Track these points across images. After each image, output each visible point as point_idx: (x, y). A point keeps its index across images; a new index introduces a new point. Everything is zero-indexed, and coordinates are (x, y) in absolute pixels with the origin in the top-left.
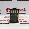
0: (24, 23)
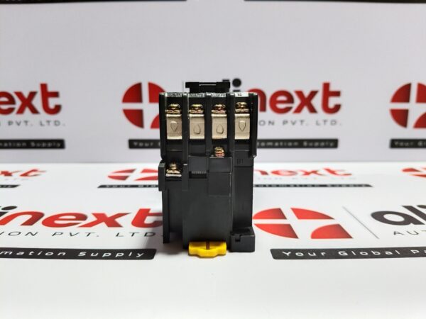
0: (319, 254)
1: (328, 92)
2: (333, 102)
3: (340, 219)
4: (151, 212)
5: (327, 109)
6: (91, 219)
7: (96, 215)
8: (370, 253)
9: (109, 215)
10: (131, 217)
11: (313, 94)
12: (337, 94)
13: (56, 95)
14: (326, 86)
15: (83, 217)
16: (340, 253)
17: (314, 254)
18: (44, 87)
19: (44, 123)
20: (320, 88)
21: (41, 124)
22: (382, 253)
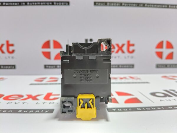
1: (129, 45)
2: (131, 48)
3: (137, 95)
4: (53, 94)
5: (129, 51)
6: (25, 97)
7: (28, 95)
8: (151, 109)
9: (34, 95)
10: (44, 96)
11: (123, 45)
12: (133, 45)
13: (12, 45)
14: (129, 42)
15: (22, 96)
16: (137, 109)
17: (126, 110)
18: (7, 42)
19: (7, 57)
20: (126, 43)
21: (6, 58)
22: (156, 108)
